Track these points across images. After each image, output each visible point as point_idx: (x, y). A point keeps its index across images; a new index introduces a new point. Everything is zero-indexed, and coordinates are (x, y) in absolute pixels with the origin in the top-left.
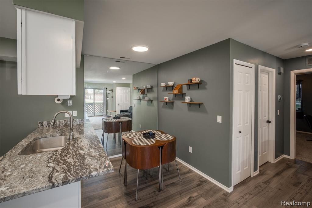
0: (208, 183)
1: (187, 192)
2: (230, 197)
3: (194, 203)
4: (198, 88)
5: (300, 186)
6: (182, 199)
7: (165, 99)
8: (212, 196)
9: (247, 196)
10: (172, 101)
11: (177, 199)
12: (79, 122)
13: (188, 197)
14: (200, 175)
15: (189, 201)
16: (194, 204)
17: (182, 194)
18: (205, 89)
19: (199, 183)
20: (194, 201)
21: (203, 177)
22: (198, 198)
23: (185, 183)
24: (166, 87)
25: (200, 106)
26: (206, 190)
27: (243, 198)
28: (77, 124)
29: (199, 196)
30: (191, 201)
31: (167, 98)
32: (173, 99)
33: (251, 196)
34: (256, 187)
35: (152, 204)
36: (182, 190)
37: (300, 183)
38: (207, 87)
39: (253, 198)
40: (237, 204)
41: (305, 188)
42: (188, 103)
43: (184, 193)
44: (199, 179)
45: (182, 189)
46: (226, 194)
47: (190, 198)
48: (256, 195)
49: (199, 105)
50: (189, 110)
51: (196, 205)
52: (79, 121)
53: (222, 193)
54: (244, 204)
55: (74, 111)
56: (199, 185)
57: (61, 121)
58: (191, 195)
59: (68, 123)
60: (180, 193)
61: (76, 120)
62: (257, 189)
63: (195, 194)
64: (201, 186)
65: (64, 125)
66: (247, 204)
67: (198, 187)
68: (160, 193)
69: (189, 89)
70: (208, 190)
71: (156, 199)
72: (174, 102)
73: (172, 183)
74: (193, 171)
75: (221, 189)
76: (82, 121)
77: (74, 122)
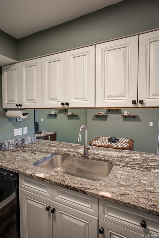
7: (101, 113)
10: (105, 115)
12: (31, 141)
25: (135, 117)
28: (29, 142)
42: (123, 116)
50: (124, 120)
52: (31, 139)
55: (24, 128)
57: (11, 141)
59: (20, 143)
61: (28, 138)
65: (14, 146)
76: (34, 138)
77: (26, 140)
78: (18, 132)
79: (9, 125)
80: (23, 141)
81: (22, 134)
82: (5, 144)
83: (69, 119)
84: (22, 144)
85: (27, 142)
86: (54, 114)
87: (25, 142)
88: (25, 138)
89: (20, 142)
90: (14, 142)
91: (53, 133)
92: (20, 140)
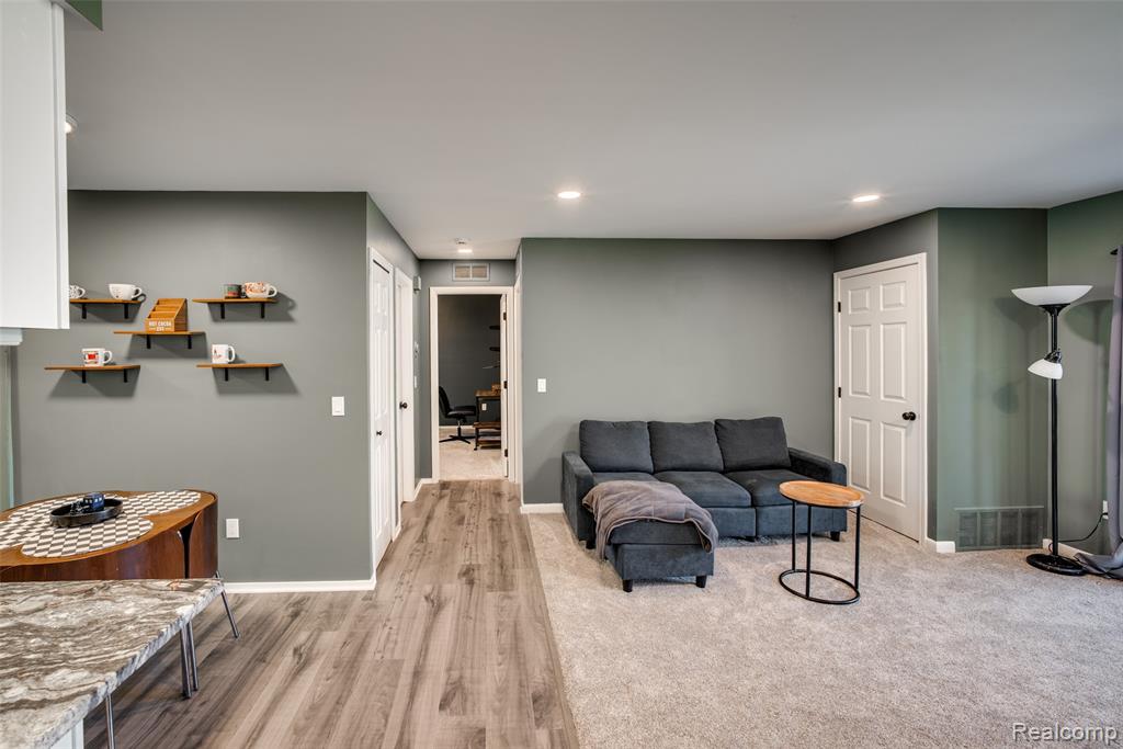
0: (315, 599)
1: (278, 645)
2: (380, 596)
3: (315, 652)
4: (263, 316)
5: (466, 522)
6: (278, 666)
7: (91, 357)
8: (343, 616)
9: (407, 578)
10: (121, 365)
11: (264, 674)
13: (291, 652)
14: (278, 594)
15: (300, 659)
16: (317, 654)
17: (268, 659)
18: (289, 319)
19: (291, 610)
20: (311, 649)
21: (291, 595)
22: (316, 639)
23: (252, 631)
24: (84, 304)
25: (270, 375)
26: (321, 613)
27: (402, 584)
29: (316, 633)
30: (304, 656)
31: (101, 352)
32: (130, 357)
33: (412, 574)
34: (411, 555)
35: (195, 738)
36: (258, 650)
37: (463, 518)
38: (294, 314)
39: (418, 575)
40: (398, 599)
41: (472, 521)
42: (216, 369)
43: (272, 652)
44: (285, 602)
45: (257, 647)
46: (369, 597)
47: (296, 651)
48: (419, 567)
49: (267, 371)
50: (221, 391)
51: (323, 654)
53: (359, 598)
54: (410, 592)
56: (295, 615)
58: (296, 644)
60: (261, 658)
62: (415, 558)
63: (303, 637)
64: (303, 613)
66: (415, 588)
67: (298, 619)
68: (190, 701)
69: (223, 317)
70: (325, 611)
71: (191, 720)
72: (137, 368)
73: (210, 655)
74: (248, 594)
75: (353, 594)
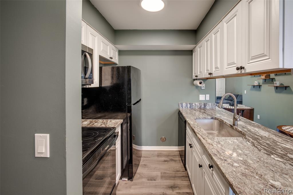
28: (210, 108)
52: (212, 105)
55: (207, 95)
57: (196, 103)
61: (209, 104)
65: (198, 108)
76: (214, 105)
77: (207, 105)
78: (202, 97)
79: (196, 91)
80: (205, 105)
81: (205, 100)
82: (193, 104)
83: (276, 92)
84: (204, 108)
85: (208, 107)
86: (257, 84)
87: (207, 107)
88: (207, 104)
89: (203, 106)
90: (198, 105)
91: (250, 108)
92: (203, 104)
